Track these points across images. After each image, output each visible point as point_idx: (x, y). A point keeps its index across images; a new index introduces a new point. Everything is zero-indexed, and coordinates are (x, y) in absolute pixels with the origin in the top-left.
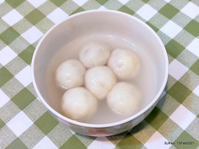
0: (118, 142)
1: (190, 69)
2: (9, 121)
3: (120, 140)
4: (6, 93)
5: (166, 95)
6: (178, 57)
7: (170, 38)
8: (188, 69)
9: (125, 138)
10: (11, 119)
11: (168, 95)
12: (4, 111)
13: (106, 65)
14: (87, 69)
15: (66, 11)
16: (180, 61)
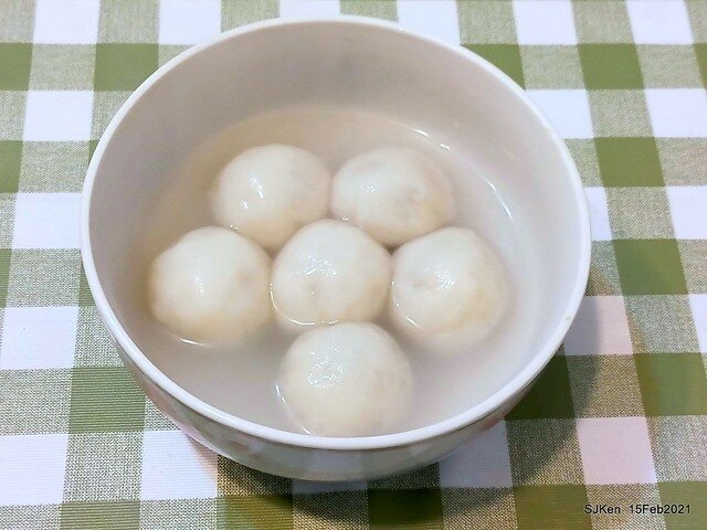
0: (237, 491)
1: (660, 485)
2: (32, 190)
3: (244, 493)
4: (94, 115)
5: (505, 491)
6: (658, 420)
7: (697, 346)
8: (653, 479)
9: (265, 497)
10: (40, 190)
11: (511, 499)
12: (46, 154)
13: (392, 249)
14: (329, 215)
15: (465, 26)
16: (654, 435)
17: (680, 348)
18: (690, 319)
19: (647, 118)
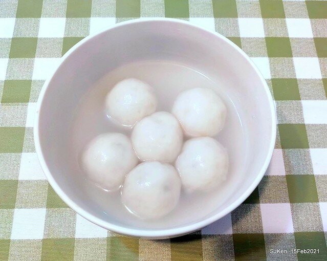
7: (312, 172)
16: (293, 211)
17: (305, 172)
18: (310, 159)
19: (294, 70)
